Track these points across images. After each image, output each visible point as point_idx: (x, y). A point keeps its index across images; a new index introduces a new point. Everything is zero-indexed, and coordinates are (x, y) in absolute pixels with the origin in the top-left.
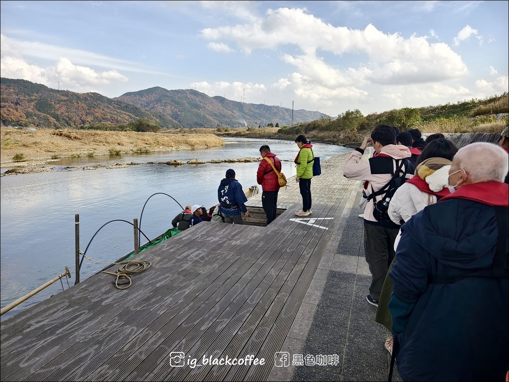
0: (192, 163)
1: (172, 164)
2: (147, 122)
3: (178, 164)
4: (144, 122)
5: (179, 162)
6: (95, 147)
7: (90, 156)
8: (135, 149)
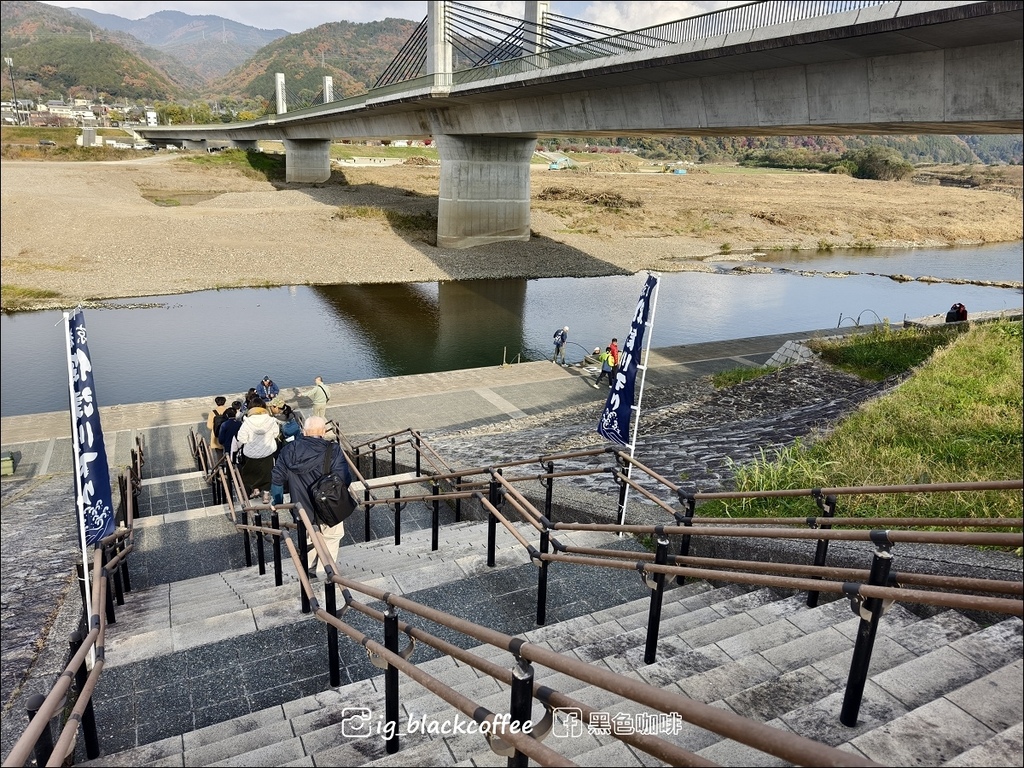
0: (922, 281)
1: (897, 279)
2: (885, 154)
3: (904, 280)
4: (877, 155)
5: (906, 277)
6: (801, 236)
7: (795, 250)
8: (853, 243)
